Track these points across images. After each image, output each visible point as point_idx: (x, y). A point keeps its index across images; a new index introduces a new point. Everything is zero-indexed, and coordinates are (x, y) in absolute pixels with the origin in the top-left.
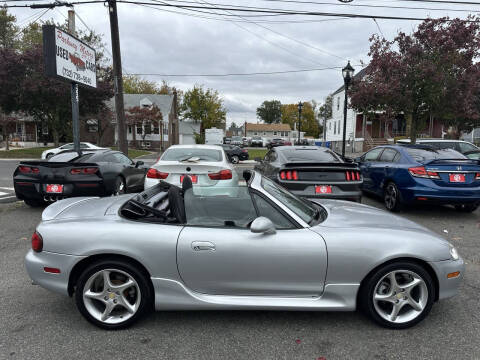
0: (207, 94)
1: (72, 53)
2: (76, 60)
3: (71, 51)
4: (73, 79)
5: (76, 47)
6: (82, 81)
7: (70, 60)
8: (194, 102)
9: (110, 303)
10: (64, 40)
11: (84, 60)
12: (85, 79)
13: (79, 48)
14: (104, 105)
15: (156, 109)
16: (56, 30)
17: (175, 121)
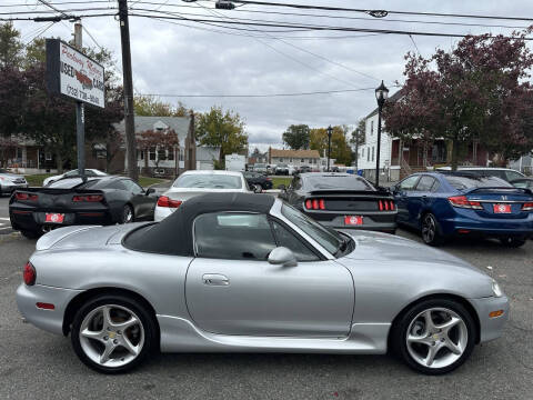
1: (78, 70)
2: (82, 78)
3: (78, 67)
4: (79, 98)
5: (82, 64)
6: (88, 101)
7: (75, 77)
8: (212, 125)
9: (110, 343)
10: (69, 55)
11: (91, 78)
12: (92, 98)
13: (86, 64)
14: (113, 128)
16: (61, 44)
17: (192, 146)
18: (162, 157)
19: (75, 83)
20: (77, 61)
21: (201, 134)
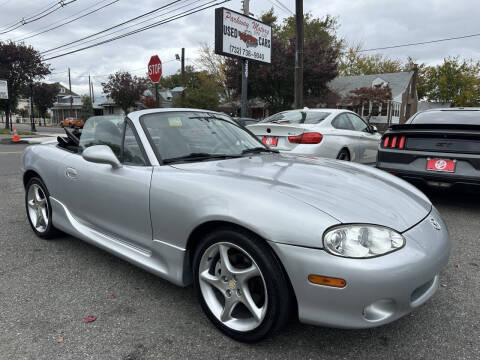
0: (463, 67)
1: (242, 31)
2: (246, 38)
3: (241, 29)
4: (242, 55)
5: (247, 26)
6: (252, 57)
7: (239, 37)
8: (443, 79)
10: (232, 19)
11: (257, 37)
12: (256, 54)
13: (251, 26)
14: (325, 87)
15: (388, 89)
16: (225, 11)
17: (411, 101)
18: (375, 113)
19: (239, 43)
20: (243, 24)
21: (430, 88)
